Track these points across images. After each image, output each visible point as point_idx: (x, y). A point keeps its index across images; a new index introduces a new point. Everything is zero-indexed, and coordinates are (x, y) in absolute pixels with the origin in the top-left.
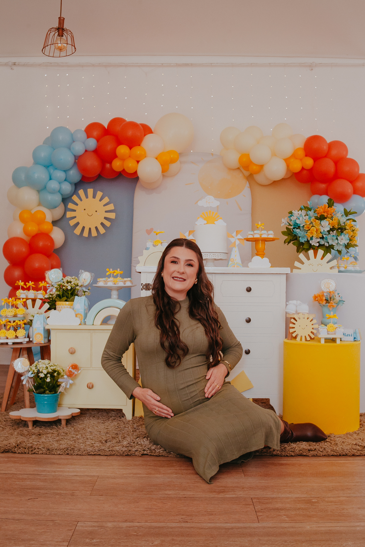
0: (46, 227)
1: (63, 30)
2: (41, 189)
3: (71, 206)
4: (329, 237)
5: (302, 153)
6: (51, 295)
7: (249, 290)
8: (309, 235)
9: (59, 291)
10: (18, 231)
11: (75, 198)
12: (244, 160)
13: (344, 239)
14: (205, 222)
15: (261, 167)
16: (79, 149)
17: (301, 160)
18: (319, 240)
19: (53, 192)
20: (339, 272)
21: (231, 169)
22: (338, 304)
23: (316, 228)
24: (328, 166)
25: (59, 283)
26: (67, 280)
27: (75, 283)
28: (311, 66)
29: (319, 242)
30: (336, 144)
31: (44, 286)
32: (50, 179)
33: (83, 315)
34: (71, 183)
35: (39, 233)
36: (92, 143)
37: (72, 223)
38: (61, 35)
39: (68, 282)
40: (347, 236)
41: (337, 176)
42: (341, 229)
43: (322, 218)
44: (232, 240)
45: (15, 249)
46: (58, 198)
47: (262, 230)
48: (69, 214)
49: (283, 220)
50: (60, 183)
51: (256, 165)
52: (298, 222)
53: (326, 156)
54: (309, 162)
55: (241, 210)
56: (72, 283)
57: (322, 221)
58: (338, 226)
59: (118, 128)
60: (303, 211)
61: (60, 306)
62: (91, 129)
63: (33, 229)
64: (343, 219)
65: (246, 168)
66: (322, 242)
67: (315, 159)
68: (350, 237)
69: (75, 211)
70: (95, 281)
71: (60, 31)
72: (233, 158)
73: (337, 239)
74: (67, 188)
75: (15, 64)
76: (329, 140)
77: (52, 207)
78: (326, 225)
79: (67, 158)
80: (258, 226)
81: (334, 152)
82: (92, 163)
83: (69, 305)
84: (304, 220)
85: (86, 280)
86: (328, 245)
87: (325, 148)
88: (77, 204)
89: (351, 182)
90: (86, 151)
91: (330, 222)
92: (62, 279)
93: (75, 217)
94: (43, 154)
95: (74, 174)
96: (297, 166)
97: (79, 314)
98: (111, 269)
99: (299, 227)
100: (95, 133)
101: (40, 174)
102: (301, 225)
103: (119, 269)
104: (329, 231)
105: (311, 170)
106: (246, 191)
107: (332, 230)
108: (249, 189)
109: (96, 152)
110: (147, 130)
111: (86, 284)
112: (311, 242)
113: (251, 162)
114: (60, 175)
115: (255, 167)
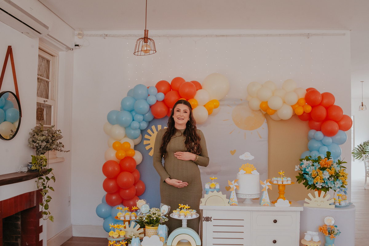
0: (130, 153)
1: (147, 38)
2: (127, 127)
3: (146, 136)
4: (329, 182)
5: (303, 102)
6: (141, 217)
7: (275, 221)
8: (315, 181)
9: (148, 219)
10: (112, 155)
11: (149, 131)
12: (264, 106)
13: (338, 183)
14: (245, 172)
15: (275, 111)
16: (152, 100)
17: (303, 106)
18: (322, 184)
19: (135, 129)
20: (336, 206)
21: (253, 111)
22: (336, 235)
23: (320, 176)
24: (322, 112)
25: (148, 214)
26: (153, 213)
27: (158, 214)
28: (308, 36)
29: (321, 186)
30: (326, 95)
31: (135, 209)
32: (133, 120)
33: (165, 238)
34: (146, 122)
35: (126, 157)
36: (161, 96)
37: (147, 148)
38: (146, 42)
39: (153, 214)
40: (341, 181)
41: (328, 118)
42: (336, 176)
43: (323, 169)
44: (264, 186)
45: (110, 169)
46: (138, 132)
47: (283, 176)
48: (145, 142)
49: (296, 166)
50: (139, 123)
51: (272, 110)
52: (307, 170)
53: (320, 104)
54: (309, 109)
55: (261, 138)
56: (156, 214)
57: (324, 171)
58: (335, 174)
59: (178, 85)
60: (310, 161)
61: (148, 230)
62: (160, 85)
63: (122, 155)
64: (338, 169)
65: (265, 111)
66: (324, 185)
67: (313, 107)
68: (343, 181)
69: (149, 140)
70: (171, 212)
71: (146, 40)
72: (256, 104)
73: (334, 183)
74: (144, 125)
75: (107, 35)
76: (321, 92)
77: (134, 138)
78: (326, 174)
79: (145, 107)
80: (280, 174)
81: (325, 101)
82: (161, 109)
83: (154, 229)
84: (311, 169)
85: (165, 211)
86: (327, 187)
87: (320, 98)
88: (151, 136)
89: (337, 122)
90: (157, 101)
91: (330, 172)
92: (150, 211)
93: (150, 144)
94: (128, 103)
95: (149, 116)
96: (300, 111)
97: (162, 237)
98: (182, 204)
99: (307, 174)
100: (163, 88)
101: (126, 117)
102: (310, 173)
103: (187, 205)
104: (328, 178)
105: (310, 114)
106: (265, 125)
107: (330, 177)
108: (267, 124)
109: (163, 101)
110: (198, 86)
111: (165, 213)
112: (316, 185)
113: (269, 107)
114: (140, 117)
115: (271, 111)
